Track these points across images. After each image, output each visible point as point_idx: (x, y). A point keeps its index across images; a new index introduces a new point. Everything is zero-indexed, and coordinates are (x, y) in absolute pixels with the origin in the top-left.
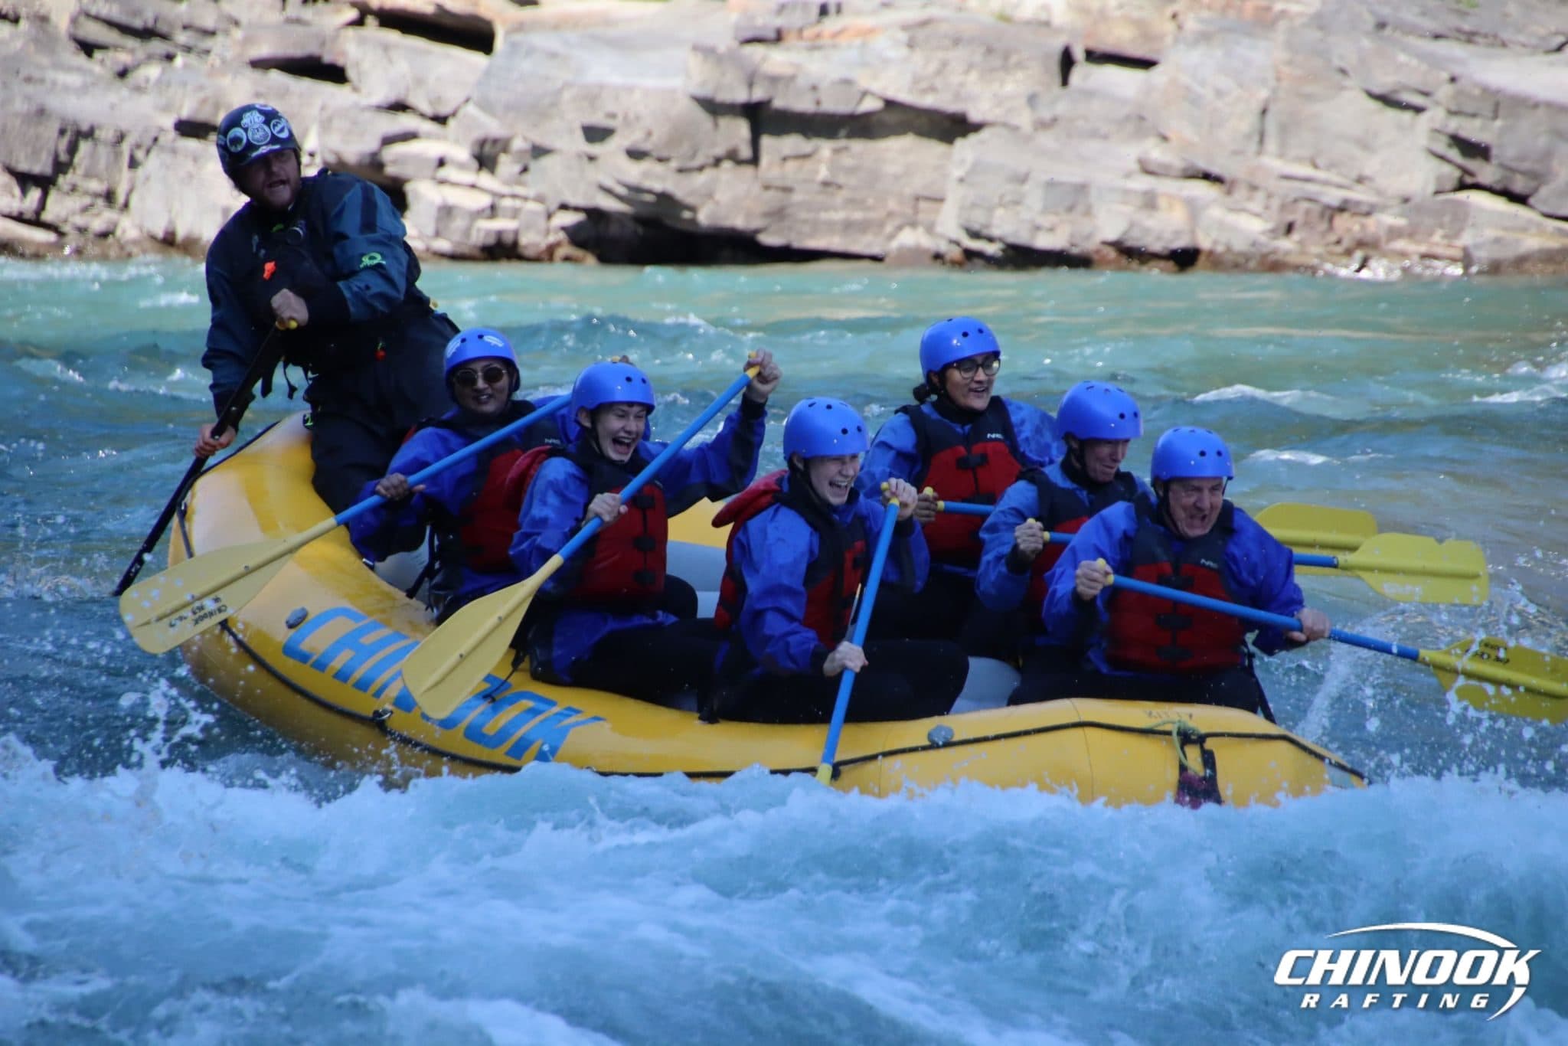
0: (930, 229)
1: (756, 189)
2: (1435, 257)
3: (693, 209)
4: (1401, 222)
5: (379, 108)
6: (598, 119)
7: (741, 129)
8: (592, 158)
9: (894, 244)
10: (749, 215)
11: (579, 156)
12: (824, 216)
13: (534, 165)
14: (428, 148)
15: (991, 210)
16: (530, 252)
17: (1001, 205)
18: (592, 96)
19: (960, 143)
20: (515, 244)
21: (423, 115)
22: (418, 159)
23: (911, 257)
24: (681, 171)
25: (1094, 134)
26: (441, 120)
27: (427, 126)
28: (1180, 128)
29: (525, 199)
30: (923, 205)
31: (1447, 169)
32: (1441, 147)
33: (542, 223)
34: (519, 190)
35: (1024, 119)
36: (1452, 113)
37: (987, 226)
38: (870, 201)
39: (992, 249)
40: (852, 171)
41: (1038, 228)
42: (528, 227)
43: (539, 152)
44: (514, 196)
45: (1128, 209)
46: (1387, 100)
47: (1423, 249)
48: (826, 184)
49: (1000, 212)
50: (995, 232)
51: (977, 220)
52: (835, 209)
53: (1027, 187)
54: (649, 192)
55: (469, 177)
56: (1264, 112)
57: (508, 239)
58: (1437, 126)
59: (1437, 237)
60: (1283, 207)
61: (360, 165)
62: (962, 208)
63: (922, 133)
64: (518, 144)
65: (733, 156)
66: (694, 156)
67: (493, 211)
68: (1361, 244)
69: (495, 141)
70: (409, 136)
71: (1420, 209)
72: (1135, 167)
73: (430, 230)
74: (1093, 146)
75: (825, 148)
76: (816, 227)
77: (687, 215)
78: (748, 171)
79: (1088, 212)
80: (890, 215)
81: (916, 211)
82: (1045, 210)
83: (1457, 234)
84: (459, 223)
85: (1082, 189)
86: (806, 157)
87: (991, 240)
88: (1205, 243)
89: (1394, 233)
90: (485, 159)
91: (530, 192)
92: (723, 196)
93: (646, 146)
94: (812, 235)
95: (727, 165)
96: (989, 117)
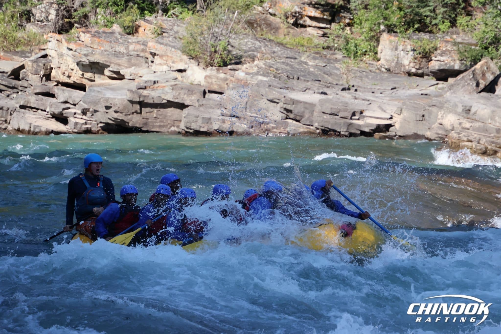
0: (178, 127)
1: (141, 119)
2: (281, 133)
3: (128, 123)
4: (274, 126)
5: (62, 103)
6: (108, 105)
7: (138, 107)
8: (107, 113)
9: (170, 130)
10: (139, 124)
11: (104, 112)
12: (155, 124)
13: (94, 114)
14: (72, 111)
15: (191, 123)
16: (94, 132)
17: (193, 122)
18: (107, 100)
19: (184, 109)
20: (91, 130)
21: (71, 104)
22: (70, 113)
23: (174, 133)
24: (125, 115)
25: (211, 108)
26: (75, 105)
27: (72, 106)
28: (229, 106)
29: (93, 121)
30: (175, 122)
31: (283, 115)
32: (282, 111)
33: (96, 126)
34: (91, 119)
35: (197, 104)
36: (284, 104)
37: (190, 126)
38: (165, 121)
39: (191, 131)
40: (161, 115)
41: (201, 127)
42: (93, 127)
43: (96, 111)
44: (90, 120)
45: (219, 123)
46: (271, 101)
47: (279, 131)
48: (155, 118)
49: (193, 124)
50: (192, 128)
51: (188, 125)
52: (157, 123)
53: (198, 118)
54: (119, 119)
55: (81, 117)
56: (247, 103)
57: (89, 129)
58: (281, 106)
59: (282, 129)
60: (251, 123)
61: (58, 114)
62: (185, 123)
63: (176, 107)
64: (91, 110)
65: (136, 112)
66: (128, 112)
67: (86, 123)
68: (267, 130)
69: (86, 109)
70: (69, 108)
71: (278, 123)
72: (220, 114)
73: (73, 128)
74: (211, 110)
75: (155, 110)
76: (154, 126)
77: (127, 124)
78: (139, 115)
79: (211, 123)
80: (169, 124)
81: (174, 123)
82: (202, 123)
83: (286, 128)
84: (79, 126)
85: (210, 119)
86: (151, 112)
87: (191, 129)
88: (235, 130)
89: (273, 128)
90: (84, 112)
91: (94, 120)
92: (134, 120)
93: (118, 110)
94: (152, 128)
95: (135, 114)
96: (189, 104)
